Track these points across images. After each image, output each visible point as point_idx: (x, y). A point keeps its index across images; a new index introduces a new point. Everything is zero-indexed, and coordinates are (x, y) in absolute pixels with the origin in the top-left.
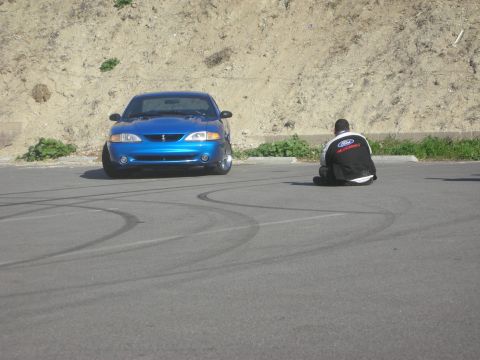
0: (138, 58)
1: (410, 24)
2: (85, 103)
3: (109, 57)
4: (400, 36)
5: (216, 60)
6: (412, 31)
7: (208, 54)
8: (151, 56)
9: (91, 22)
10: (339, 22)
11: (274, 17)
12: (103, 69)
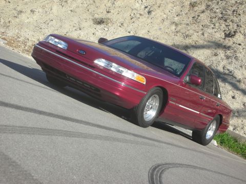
2: (15, 9)
4: (214, 58)
5: (100, 22)
6: (222, 59)
7: (96, 16)
10: (178, 35)
11: (141, 15)
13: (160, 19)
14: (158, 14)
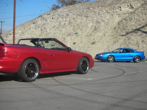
0: (79, 42)
1: (127, 39)
3: (74, 42)
4: (125, 41)
5: (93, 43)
7: (91, 42)
8: (81, 42)
9: (71, 36)
10: (114, 38)
11: (102, 37)
12: (73, 44)
13: (108, 36)
14: (107, 35)
